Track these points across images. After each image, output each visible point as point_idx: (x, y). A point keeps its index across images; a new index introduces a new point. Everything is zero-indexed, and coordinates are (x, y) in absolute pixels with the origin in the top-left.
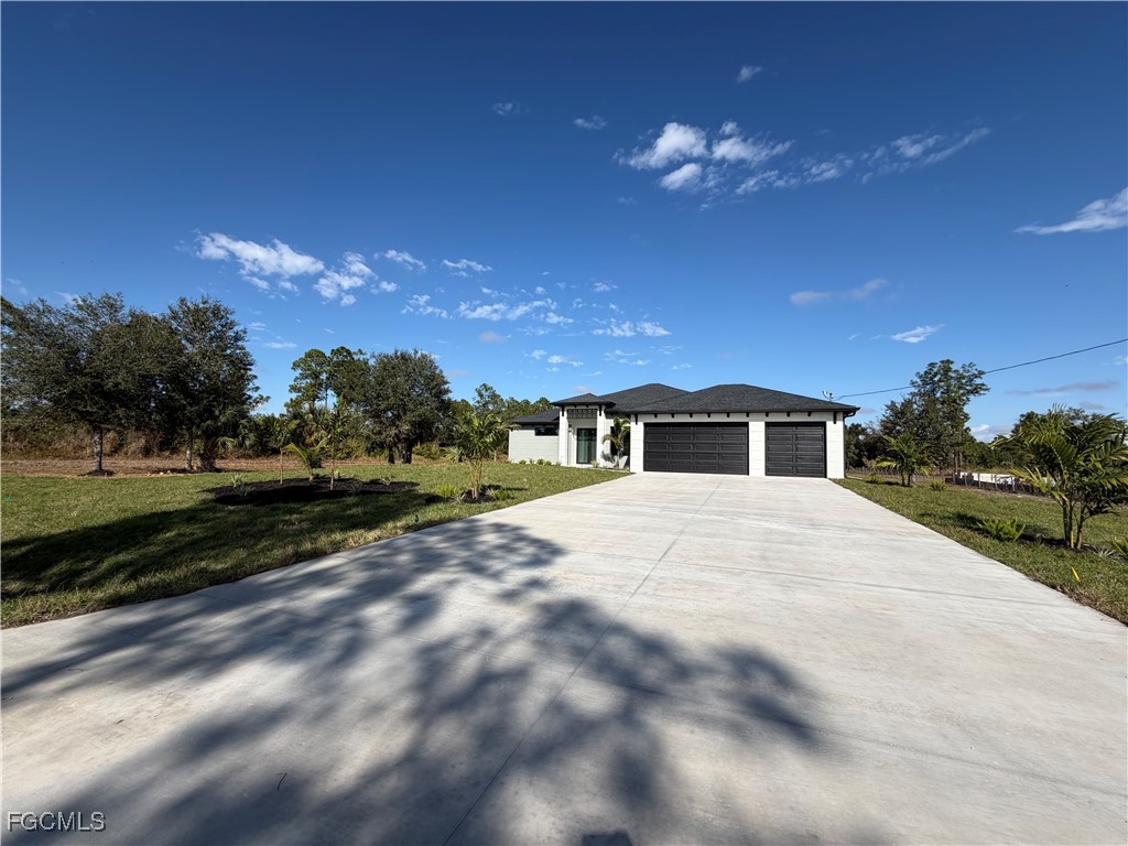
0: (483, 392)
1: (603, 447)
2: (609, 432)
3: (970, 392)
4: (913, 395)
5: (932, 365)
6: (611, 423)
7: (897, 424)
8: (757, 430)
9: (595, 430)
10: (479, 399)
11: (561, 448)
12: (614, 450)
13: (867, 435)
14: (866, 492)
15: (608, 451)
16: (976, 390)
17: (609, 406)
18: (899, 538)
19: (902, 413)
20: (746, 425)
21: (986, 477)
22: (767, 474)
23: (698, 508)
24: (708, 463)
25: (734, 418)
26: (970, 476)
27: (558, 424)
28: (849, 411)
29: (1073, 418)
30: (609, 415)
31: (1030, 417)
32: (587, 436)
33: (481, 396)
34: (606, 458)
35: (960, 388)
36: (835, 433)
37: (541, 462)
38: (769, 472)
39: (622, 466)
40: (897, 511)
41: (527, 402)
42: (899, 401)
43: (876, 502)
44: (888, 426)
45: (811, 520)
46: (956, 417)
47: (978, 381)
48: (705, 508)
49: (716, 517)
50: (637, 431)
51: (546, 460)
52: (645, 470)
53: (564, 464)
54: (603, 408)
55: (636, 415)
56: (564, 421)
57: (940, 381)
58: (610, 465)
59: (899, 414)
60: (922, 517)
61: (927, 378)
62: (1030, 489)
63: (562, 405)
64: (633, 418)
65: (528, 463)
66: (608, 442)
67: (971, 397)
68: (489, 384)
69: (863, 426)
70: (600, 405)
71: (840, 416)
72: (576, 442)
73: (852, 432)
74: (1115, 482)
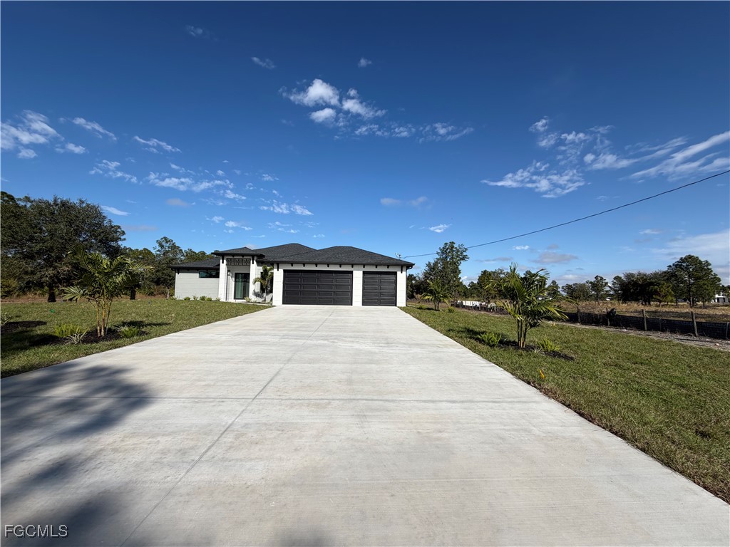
0: (164, 243)
1: (254, 287)
2: (259, 276)
3: (461, 259)
4: (438, 259)
5: (446, 244)
6: (261, 269)
7: (431, 275)
8: (358, 276)
9: (249, 274)
10: (160, 248)
11: (222, 287)
12: (263, 289)
13: (416, 281)
14: (418, 315)
15: (258, 290)
16: (464, 258)
17: (260, 257)
18: (439, 349)
19: (434, 269)
20: (351, 272)
21: (468, 303)
22: (363, 305)
23: (311, 333)
24: (327, 298)
25: (344, 268)
26: (462, 303)
27: (219, 269)
28: (409, 266)
29: (500, 274)
30: (259, 263)
31: (485, 273)
32: (243, 278)
33: (162, 246)
34: (256, 294)
35: (457, 257)
36: (402, 278)
37: (203, 298)
38: (364, 303)
39: (268, 300)
40: (435, 328)
41: (203, 253)
42: (432, 262)
43: (423, 322)
44: (427, 275)
45: (386, 339)
46: (456, 271)
47: (465, 254)
48: (317, 333)
49: (322, 342)
50: (278, 276)
51: (208, 296)
52: (283, 303)
53: (223, 299)
54: (255, 258)
55: (278, 264)
56: (223, 267)
57: (449, 252)
58: (260, 300)
59: (432, 268)
60: (448, 332)
61: (444, 251)
62: (485, 309)
63: (222, 255)
64: (275, 266)
65: (192, 299)
66: (258, 284)
67: (462, 262)
68: (170, 238)
69: (415, 275)
70: (253, 256)
71: (404, 268)
72: (234, 283)
73: (410, 278)
74: (544, 309)
